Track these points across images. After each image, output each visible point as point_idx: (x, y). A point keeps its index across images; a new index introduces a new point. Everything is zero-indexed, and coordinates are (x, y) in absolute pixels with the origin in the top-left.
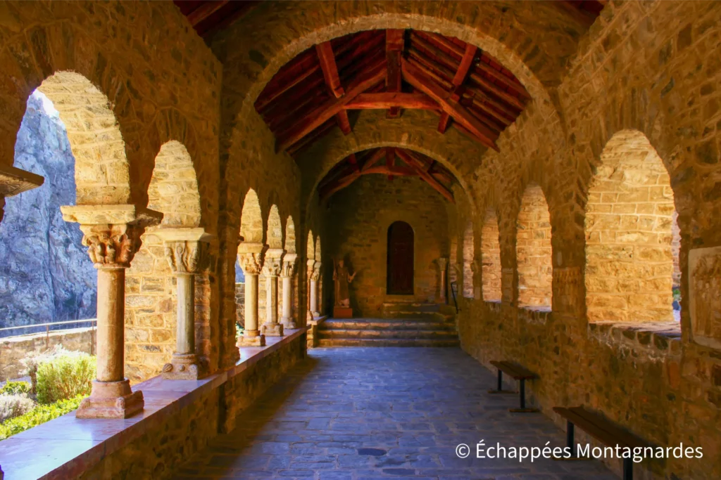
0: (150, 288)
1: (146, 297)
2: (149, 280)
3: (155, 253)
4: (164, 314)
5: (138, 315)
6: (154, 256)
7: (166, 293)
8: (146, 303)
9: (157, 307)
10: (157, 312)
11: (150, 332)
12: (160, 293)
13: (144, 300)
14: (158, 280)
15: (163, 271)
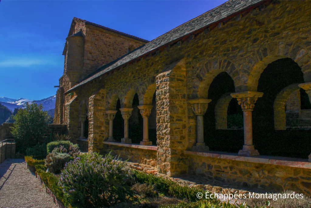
0: (179, 120)
1: (177, 123)
2: (178, 117)
3: (180, 107)
4: (183, 130)
5: (175, 130)
6: (180, 108)
7: (184, 122)
8: (177, 126)
9: (181, 127)
10: (181, 129)
11: (179, 136)
12: (182, 122)
13: (177, 125)
14: (181, 117)
15: (183, 114)
